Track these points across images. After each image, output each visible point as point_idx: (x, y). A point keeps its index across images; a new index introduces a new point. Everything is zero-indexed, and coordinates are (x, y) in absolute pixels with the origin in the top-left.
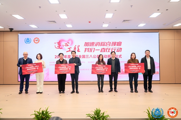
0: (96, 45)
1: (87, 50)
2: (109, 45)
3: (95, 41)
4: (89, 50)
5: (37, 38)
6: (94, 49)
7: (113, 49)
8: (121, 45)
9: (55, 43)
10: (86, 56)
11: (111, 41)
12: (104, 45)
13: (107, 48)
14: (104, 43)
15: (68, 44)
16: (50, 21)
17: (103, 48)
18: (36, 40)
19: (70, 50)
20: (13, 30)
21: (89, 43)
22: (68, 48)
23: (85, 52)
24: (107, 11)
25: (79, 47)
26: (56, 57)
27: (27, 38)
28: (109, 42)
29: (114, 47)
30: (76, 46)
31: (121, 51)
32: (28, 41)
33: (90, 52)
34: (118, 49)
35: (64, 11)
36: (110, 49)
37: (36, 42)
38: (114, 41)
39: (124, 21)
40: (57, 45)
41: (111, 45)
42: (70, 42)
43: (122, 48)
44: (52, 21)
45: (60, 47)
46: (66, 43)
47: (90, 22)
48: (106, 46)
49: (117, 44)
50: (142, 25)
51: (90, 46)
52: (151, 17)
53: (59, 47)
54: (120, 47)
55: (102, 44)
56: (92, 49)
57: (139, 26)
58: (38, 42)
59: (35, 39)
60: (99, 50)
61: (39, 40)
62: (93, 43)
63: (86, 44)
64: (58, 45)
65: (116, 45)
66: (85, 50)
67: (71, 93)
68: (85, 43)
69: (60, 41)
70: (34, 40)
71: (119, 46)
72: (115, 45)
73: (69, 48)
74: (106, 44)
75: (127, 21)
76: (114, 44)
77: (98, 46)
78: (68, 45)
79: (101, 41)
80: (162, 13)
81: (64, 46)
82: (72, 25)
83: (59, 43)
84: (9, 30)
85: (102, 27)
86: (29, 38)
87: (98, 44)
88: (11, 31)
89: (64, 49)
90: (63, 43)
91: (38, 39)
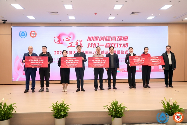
0: (100, 40)
1: (90, 45)
2: (114, 40)
3: (100, 35)
4: (93, 45)
5: (33, 31)
6: (99, 44)
7: (119, 44)
8: (127, 40)
9: (55, 37)
10: (89, 52)
11: (117, 36)
12: (109, 40)
13: (112, 44)
14: (109, 37)
15: (69, 38)
16: (52, 12)
17: (108, 44)
18: (33, 34)
19: (71, 45)
20: (6, 22)
21: (93, 37)
22: (69, 43)
23: (88, 47)
24: (117, 2)
25: (81, 42)
26: (56, 53)
27: (22, 31)
28: (114, 36)
29: (120, 42)
30: (78, 40)
31: (127, 47)
32: (23, 34)
33: (93, 47)
34: (124, 45)
35: (72, 1)
36: (116, 44)
37: (32, 36)
38: (120, 36)
39: (133, 13)
40: (56, 39)
41: (117, 40)
42: (71, 36)
43: (128, 44)
44: (54, 12)
45: (61, 42)
46: (67, 38)
47: (96, 14)
48: (111, 40)
49: (123, 38)
50: (150, 18)
51: (93, 41)
52: (161, 9)
53: (59, 42)
54: (126, 42)
55: (107, 39)
56: (96, 45)
57: (147, 19)
58: (35, 36)
59: (31, 32)
60: (104, 45)
61: (36, 34)
62: (97, 37)
63: (90, 39)
64: (58, 39)
65: (122, 40)
66: (88, 45)
67: (76, 91)
68: (89, 37)
69: (60, 35)
70: (30, 34)
71: (126, 40)
72: (120, 40)
73: (71, 43)
74: (111, 38)
75: (136, 13)
76: (120, 38)
77: (102, 40)
78: (69, 40)
79: (105, 36)
80: (173, 5)
81: (65, 40)
82: (75, 17)
83: (59, 37)
84: (2, 22)
85: (108, 19)
86: (24, 31)
87: (102, 39)
88: (4, 23)
89: (65, 44)
90: (64, 38)
91: (35, 32)
